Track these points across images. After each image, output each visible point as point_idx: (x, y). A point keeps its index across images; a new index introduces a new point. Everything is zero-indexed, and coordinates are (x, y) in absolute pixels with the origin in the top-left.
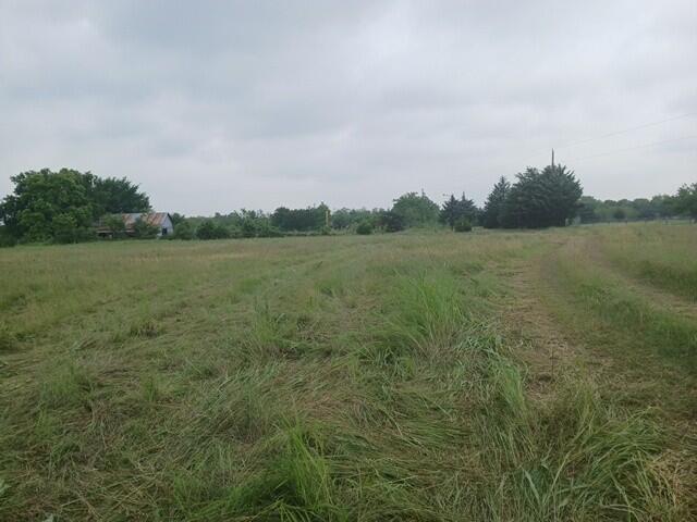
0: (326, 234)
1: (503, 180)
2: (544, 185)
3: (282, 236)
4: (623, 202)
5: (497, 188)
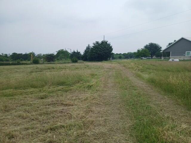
1: (89, 45)
5: (87, 48)
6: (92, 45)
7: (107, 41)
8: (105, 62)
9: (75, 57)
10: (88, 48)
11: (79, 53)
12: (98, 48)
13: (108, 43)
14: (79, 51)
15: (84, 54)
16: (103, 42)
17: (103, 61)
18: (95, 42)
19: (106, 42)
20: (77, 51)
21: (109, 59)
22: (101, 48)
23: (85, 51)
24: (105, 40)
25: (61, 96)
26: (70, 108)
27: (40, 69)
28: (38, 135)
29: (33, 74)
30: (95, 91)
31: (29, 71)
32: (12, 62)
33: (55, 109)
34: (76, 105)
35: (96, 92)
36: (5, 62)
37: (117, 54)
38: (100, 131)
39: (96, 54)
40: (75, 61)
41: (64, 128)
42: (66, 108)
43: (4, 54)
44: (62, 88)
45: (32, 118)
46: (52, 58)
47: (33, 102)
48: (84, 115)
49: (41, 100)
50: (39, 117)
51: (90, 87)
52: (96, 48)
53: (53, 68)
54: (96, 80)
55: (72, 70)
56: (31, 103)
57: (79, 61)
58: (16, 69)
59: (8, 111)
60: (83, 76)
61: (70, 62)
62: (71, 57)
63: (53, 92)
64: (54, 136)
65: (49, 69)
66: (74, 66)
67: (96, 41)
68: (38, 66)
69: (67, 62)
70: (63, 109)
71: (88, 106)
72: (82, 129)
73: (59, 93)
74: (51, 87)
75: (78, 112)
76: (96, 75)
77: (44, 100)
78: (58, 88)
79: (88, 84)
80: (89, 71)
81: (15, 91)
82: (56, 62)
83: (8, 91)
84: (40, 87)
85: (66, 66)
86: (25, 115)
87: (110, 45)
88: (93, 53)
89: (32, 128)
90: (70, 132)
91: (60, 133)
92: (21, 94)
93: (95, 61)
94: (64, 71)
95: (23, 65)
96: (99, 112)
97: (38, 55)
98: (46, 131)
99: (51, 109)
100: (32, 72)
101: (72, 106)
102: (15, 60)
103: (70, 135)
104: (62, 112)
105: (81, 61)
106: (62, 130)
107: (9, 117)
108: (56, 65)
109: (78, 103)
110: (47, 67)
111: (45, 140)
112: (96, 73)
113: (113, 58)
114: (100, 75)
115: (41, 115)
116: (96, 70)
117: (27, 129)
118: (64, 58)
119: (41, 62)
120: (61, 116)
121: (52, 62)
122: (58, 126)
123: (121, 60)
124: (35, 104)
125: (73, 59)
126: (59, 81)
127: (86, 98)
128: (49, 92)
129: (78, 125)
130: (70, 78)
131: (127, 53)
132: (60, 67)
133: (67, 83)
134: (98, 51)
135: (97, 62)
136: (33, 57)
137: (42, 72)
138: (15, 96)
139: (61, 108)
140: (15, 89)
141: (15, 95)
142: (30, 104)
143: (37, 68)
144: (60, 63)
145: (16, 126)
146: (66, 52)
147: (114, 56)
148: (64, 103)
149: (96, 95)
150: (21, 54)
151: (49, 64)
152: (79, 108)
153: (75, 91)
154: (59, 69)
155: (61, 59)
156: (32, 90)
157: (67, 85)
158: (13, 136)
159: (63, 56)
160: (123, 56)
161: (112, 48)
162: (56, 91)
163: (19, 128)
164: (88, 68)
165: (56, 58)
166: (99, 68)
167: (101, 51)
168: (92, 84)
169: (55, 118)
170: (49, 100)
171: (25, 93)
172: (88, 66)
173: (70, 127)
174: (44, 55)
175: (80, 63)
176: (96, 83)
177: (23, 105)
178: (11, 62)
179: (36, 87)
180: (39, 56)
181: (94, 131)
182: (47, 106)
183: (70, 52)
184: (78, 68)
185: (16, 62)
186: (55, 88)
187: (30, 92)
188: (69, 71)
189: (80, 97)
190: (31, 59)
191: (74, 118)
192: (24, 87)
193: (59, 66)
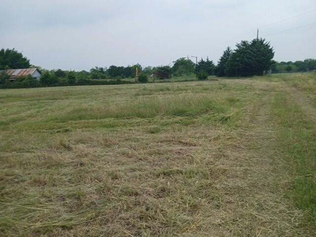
2: (252, 51)
5: (225, 54)
6: (234, 48)
7: (263, 39)
8: (258, 77)
9: (204, 70)
10: (227, 54)
11: (211, 62)
12: (246, 53)
13: (264, 43)
14: (210, 60)
15: (219, 65)
16: (255, 42)
17: (254, 77)
18: (240, 42)
19: (262, 42)
20: (208, 59)
21: (266, 73)
22: (252, 53)
23: (222, 59)
24: (259, 38)
25: (179, 130)
26: (191, 149)
27: (149, 90)
28: (147, 179)
29: (140, 97)
30: (234, 127)
31: (134, 93)
32: (110, 80)
33: (170, 148)
34: (200, 145)
35: (236, 128)
36: (101, 80)
37: (282, 62)
38: (236, 185)
39: (241, 65)
40: (203, 78)
41: (182, 174)
42: (185, 148)
43: (99, 67)
44: (181, 120)
45: (140, 157)
46: (166, 73)
47: (141, 137)
48: (212, 160)
49: (151, 135)
50: (149, 157)
51: (225, 120)
52: (243, 52)
53: (168, 89)
54: (236, 110)
55: (196, 92)
56: (138, 137)
57: (211, 76)
58: (115, 91)
59: (108, 146)
60: (215, 102)
61: (195, 78)
62: (196, 70)
63: (167, 124)
64: (169, 183)
65: (162, 90)
66: (201, 85)
67: (242, 41)
68: (146, 85)
69: (190, 79)
70: (181, 149)
71: (219, 149)
72: (208, 179)
73: (177, 126)
74: (164, 118)
75: (203, 155)
76: (238, 100)
77: (154, 135)
78: (175, 119)
79: (222, 115)
80: (226, 95)
81: (117, 121)
82: (173, 79)
83: (107, 121)
84: (149, 117)
85: (187, 86)
86: (130, 153)
87: (269, 46)
88: (236, 63)
89: (140, 170)
90: (190, 181)
91: (176, 180)
92: (125, 125)
93: (238, 76)
94: (184, 94)
95: (126, 85)
96: (236, 159)
97: (146, 68)
98: (158, 176)
99: (165, 147)
100: (138, 95)
101: (195, 146)
102: (114, 76)
103: (189, 185)
104: (179, 153)
105: (214, 77)
106: (180, 177)
107: (111, 154)
108: (173, 84)
109: (204, 143)
110: (160, 88)
111: (156, 186)
112: (238, 98)
113: (275, 71)
114: (245, 102)
115: (151, 154)
116: (238, 92)
117: (134, 170)
118: (185, 72)
119: (150, 80)
120: (178, 158)
121: (167, 80)
122: (174, 171)
123: (290, 74)
124: (143, 139)
125: (199, 73)
126: (176, 109)
127: (216, 136)
128: (162, 125)
129: (202, 172)
130: (193, 105)
131: (303, 61)
132: (178, 87)
133: (188, 113)
134: (246, 59)
135: (243, 78)
136: (139, 72)
137: (152, 94)
138: (117, 128)
139: (178, 147)
140: (116, 119)
141: (117, 126)
142: (137, 139)
143: (144, 90)
144: (178, 81)
145: (120, 166)
146: (189, 62)
147: (277, 67)
148: (182, 141)
149: (234, 133)
150: (122, 67)
151: (161, 82)
152: (205, 150)
153: (201, 125)
154: (177, 90)
155: (180, 74)
156: (139, 120)
157: (187, 116)
158: (116, 176)
159: (184, 70)
160: (294, 67)
161: (273, 51)
162: (172, 123)
163: (123, 168)
164: (225, 90)
165: (172, 73)
166: (246, 88)
167: (251, 58)
168: (229, 115)
169: (169, 160)
170: (162, 136)
171: (130, 124)
172: (225, 86)
173: (190, 174)
174: (154, 68)
175: (211, 80)
176: (237, 113)
177: (127, 140)
178: (108, 80)
179: (143, 117)
180: (148, 71)
181: (225, 183)
182: (159, 143)
183: (195, 62)
184: (208, 89)
185: (116, 80)
186: (170, 118)
187: (136, 123)
188: (192, 94)
189: (208, 135)
190: (136, 75)
191: (197, 163)
192: (128, 115)
193: (176, 85)
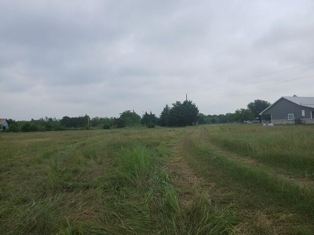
0: (87, 129)
1: (167, 106)
2: (183, 109)
3: (66, 130)
4: (215, 116)
5: (165, 109)
6: (171, 106)
7: (191, 101)
11: (154, 115)
12: (180, 110)
15: (160, 118)
20: (151, 113)
21: (195, 124)
23: (163, 113)
24: (188, 100)
39: (176, 118)
52: (177, 109)
67: (176, 102)
88: (173, 117)
93: (176, 126)
167: (183, 114)
